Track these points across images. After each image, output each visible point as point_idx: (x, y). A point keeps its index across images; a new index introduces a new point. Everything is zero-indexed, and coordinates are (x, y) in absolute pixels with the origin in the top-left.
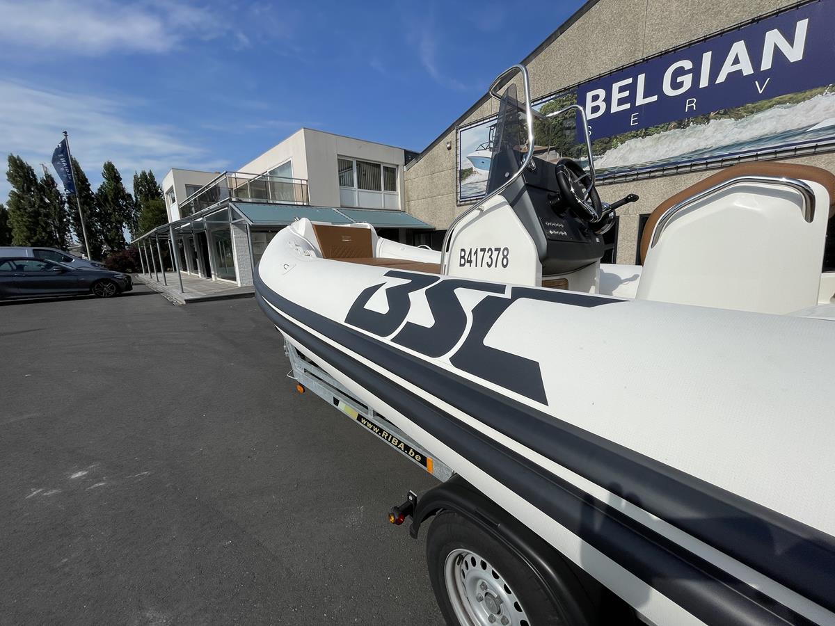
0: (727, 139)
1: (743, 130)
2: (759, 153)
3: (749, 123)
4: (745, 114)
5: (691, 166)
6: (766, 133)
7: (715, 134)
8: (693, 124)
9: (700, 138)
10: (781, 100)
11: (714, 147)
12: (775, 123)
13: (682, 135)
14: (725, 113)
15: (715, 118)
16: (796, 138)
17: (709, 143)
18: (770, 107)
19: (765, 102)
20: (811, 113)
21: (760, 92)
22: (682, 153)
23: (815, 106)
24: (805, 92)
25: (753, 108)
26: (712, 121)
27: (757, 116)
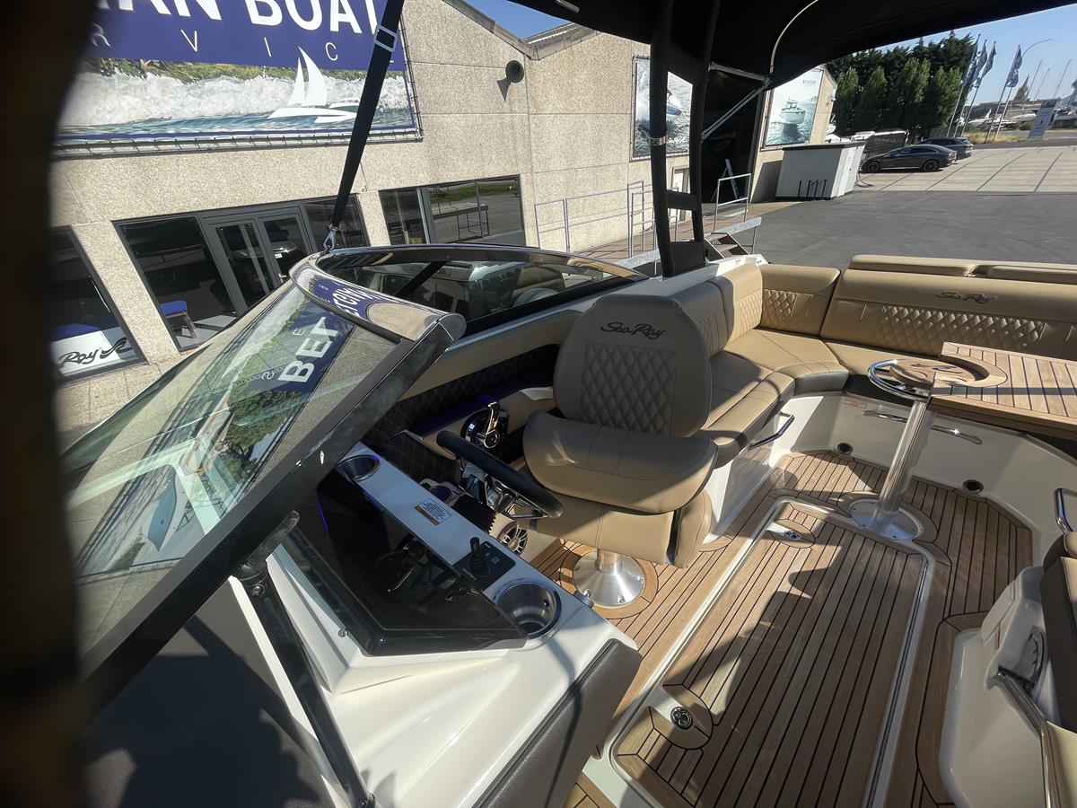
0: (186, 110)
1: (199, 100)
2: (235, 137)
3: (203, 93)
4: (192, 77)
5: (155, 143)
6: (230, 111)
7: (166, 98)
8: (119, 69)
9: (145, 100)
10: (225, 69)
11: (175, 119)
12: (232, 100)
13: (111, 86)
14: (162, 67)
15: (152, 71)
16: (263, 124)
17: (165, 112)
18: (217, 76)
19: (208, 66)
20: (262, 96)
21: (196, 49)
22: (130, 120)
23: (262, 89)
24: (245, 68)
25: (198, 70)
26: (148, 74)
27: (209, 84)
